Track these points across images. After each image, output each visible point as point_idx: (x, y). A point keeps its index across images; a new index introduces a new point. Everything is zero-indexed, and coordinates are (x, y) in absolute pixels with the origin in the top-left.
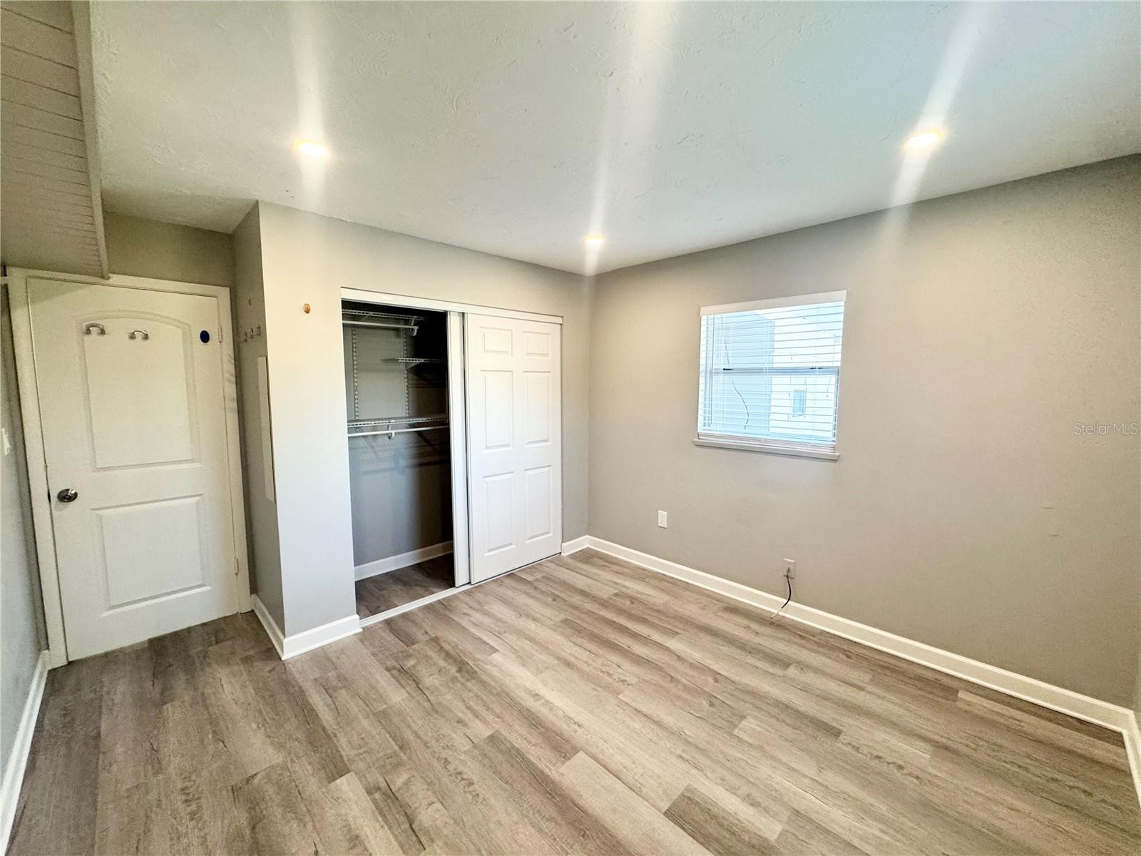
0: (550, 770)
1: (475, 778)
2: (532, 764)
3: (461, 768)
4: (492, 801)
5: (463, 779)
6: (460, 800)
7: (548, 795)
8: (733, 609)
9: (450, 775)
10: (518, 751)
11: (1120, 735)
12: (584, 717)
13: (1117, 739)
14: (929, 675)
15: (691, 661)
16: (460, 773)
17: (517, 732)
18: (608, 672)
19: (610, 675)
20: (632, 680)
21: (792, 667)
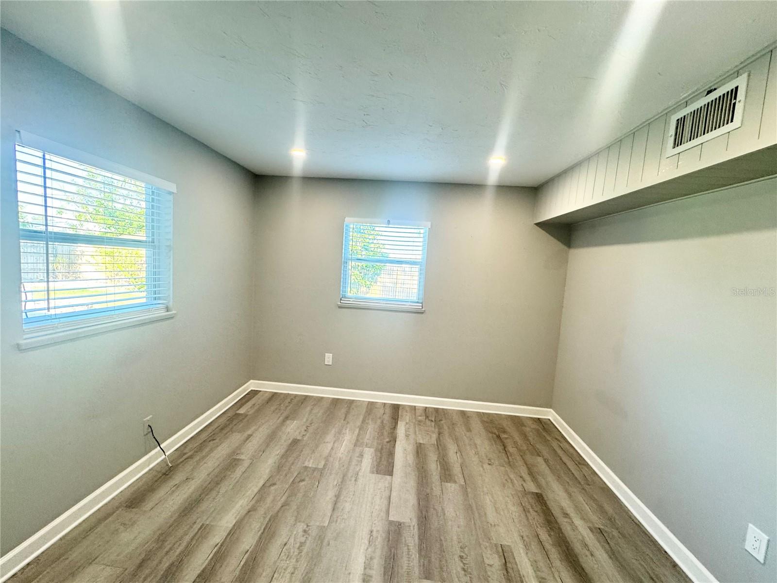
0: (414, 526)
1: (457, 559)
3: (462, 573)
4: (455, 538)
5: (464, 564)
6: (472, 554)
7: (427, 518)
8: (132, 502)
9: (470, 573)
10: (420, 550)
11: (252, 390)
12: (363, 533)
13: (254, 393)
15: (253, 502)
16: (464, 570)
17: (409, 564)
18: (299, 548)
19: (302, 544)
20: (301, 527)
21: (238, 458)
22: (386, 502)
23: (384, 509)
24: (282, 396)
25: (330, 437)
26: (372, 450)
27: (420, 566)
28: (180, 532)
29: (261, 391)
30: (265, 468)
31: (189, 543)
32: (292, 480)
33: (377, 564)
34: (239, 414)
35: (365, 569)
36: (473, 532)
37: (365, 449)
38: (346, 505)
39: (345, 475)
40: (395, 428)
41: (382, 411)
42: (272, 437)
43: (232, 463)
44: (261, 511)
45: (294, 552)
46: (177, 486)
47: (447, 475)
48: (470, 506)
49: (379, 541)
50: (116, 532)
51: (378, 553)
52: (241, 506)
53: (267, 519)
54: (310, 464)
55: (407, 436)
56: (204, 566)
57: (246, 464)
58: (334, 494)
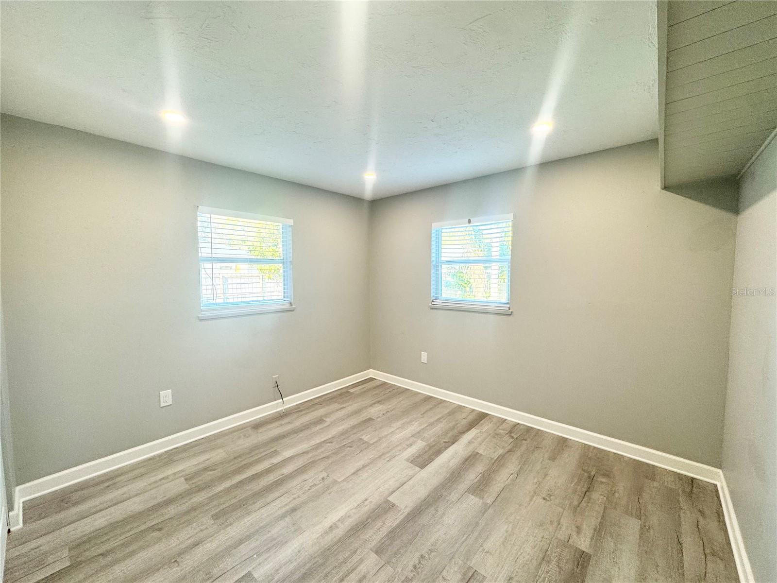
0: (404, 512)
1: (418, 555)
2: (400, 522)
3: (411, 568)
4: (432, 540)
5: (420, 563)
6: (436, 560)
7: (421, 512)
8: (257, 426)
9: (418, 573)
10: (391, 532)
11: (371, 378)
12: (359, 498)
13: (372, 379)
14: (339, 392)
15: (310, 448)
16: (415, 567)
17: (372, 535)
18: (310, 487)
19: (315, 485)
20: (324, 474)
21: (324, 419)
22: (398, 485)
23: (391, 490)
24: (390, 385)
25: (398, 424)
26: (424, 444)
27: (379, 542)
28: (262, 450)
29: (376, 379)
30: (334, 431)
31: (262, 457)
32: (345, 444)
33: (349, 523)
34: (349, 392)
35: (339, 520)
36: (457, 545)
37: (419, 441)
38: (364, 475)
39: (383, 454)
40: (464, 433)
41: (464, 415)
42: (357, 412)
43: (320, 420)
44: (310, 455)
45: (306, 487)
46: (281, 425)
47: (479, 488)
48: (477, 524)
49: (366, 509)
50: (239, 438)
51: (357, 516)
52: (302, 448)
53: (308, 462)
54: (365, 438)
55: (470, 442)
56: (258, 472)
57: (325, 425)
58: (363, 464)
